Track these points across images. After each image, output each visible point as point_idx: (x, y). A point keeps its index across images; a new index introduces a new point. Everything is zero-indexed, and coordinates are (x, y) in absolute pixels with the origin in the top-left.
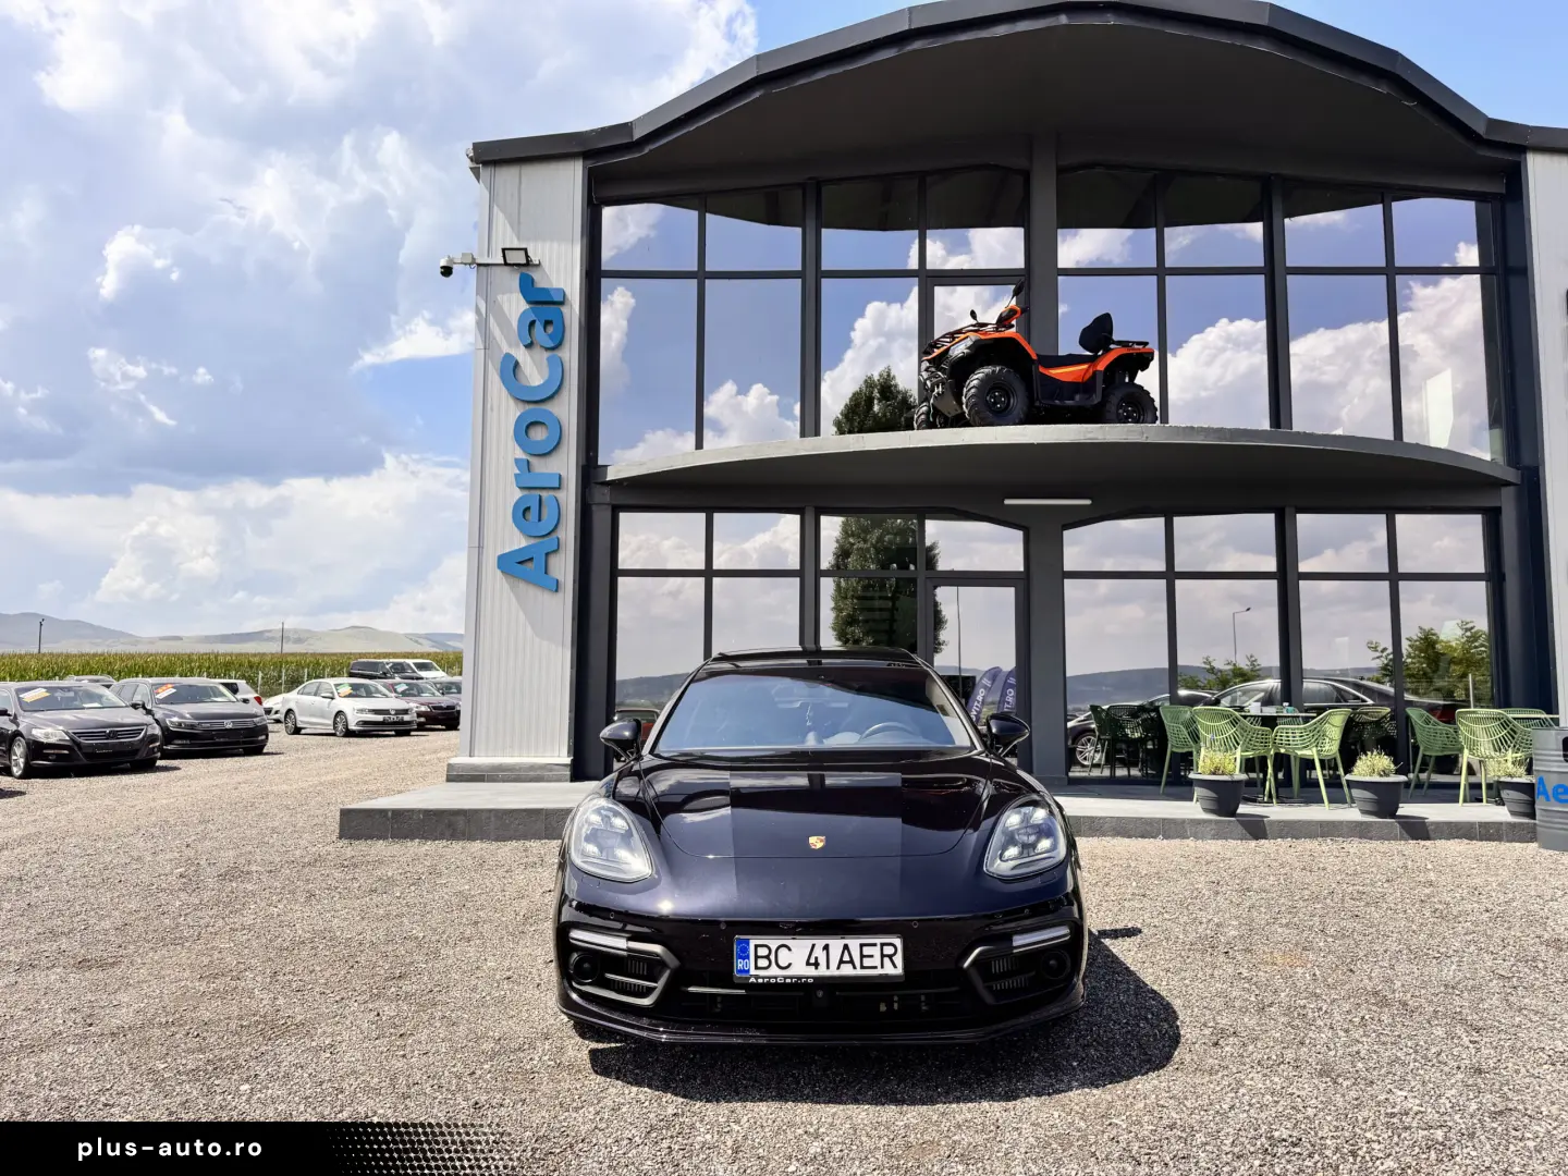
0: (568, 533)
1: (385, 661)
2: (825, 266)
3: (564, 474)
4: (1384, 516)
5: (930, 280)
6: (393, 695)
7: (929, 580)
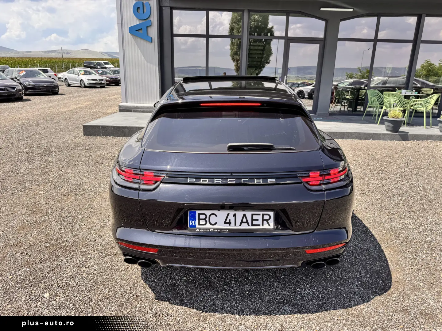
0: (155, 19)
1: (94, 61)
6: (98, 74)
7: (289, 40)
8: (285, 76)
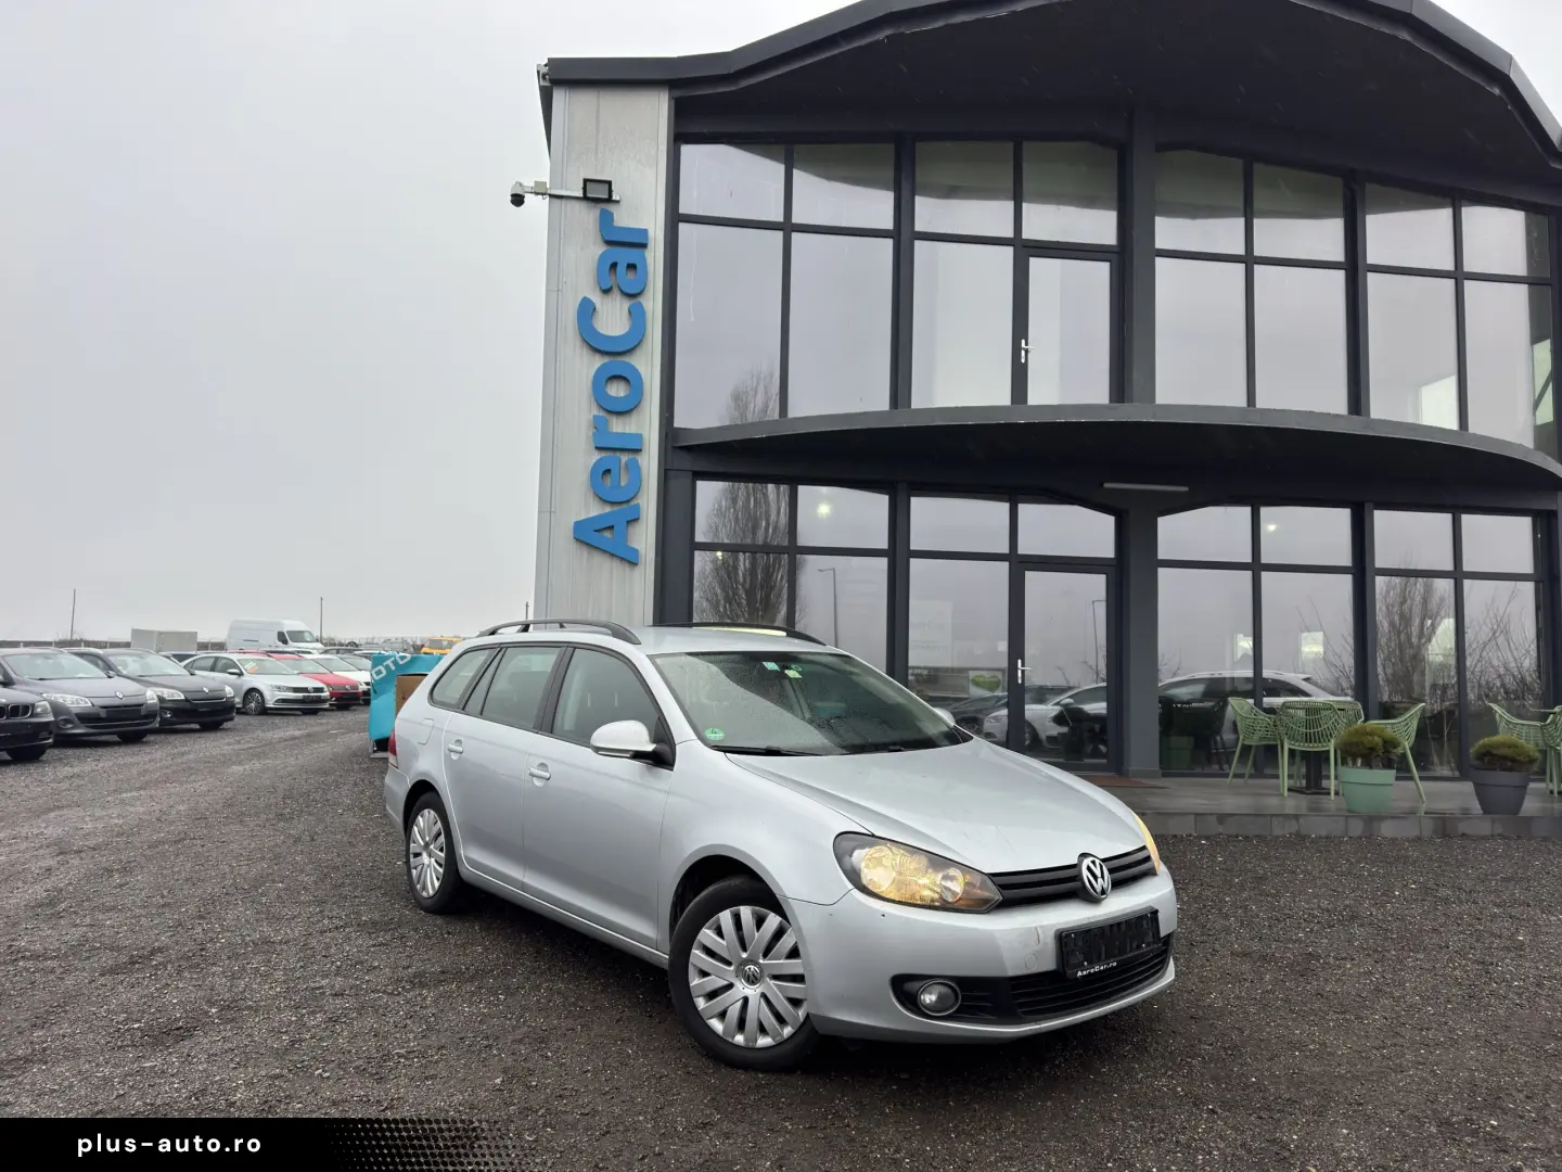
0: (648, 502)
2: (919, 227)
4: (1450, 515)
5: (1026, 250)
7: (1020, 564)
8: (1019, 661)
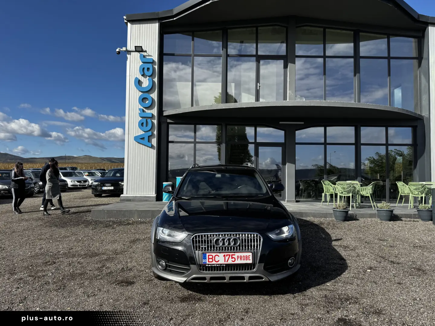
0: (154, 131)
3: (153, 113)
5: (259, 58)
7: (258, 145)
